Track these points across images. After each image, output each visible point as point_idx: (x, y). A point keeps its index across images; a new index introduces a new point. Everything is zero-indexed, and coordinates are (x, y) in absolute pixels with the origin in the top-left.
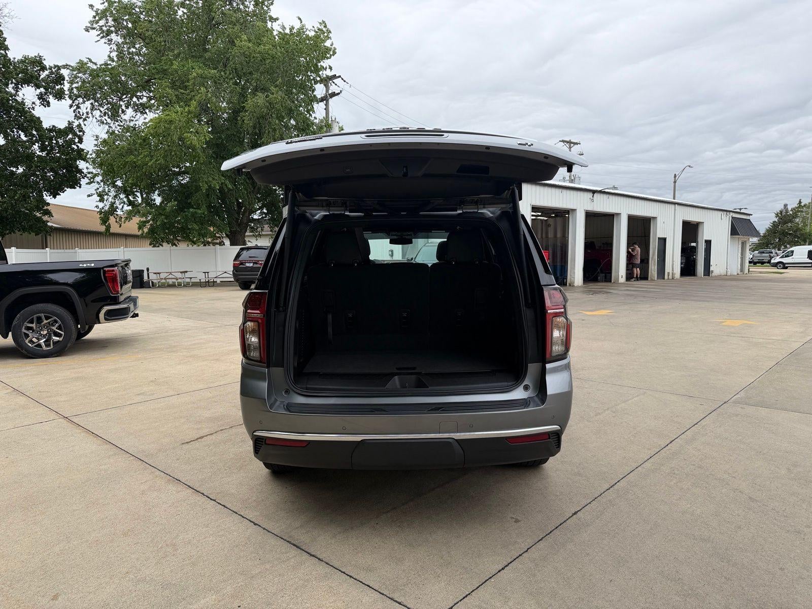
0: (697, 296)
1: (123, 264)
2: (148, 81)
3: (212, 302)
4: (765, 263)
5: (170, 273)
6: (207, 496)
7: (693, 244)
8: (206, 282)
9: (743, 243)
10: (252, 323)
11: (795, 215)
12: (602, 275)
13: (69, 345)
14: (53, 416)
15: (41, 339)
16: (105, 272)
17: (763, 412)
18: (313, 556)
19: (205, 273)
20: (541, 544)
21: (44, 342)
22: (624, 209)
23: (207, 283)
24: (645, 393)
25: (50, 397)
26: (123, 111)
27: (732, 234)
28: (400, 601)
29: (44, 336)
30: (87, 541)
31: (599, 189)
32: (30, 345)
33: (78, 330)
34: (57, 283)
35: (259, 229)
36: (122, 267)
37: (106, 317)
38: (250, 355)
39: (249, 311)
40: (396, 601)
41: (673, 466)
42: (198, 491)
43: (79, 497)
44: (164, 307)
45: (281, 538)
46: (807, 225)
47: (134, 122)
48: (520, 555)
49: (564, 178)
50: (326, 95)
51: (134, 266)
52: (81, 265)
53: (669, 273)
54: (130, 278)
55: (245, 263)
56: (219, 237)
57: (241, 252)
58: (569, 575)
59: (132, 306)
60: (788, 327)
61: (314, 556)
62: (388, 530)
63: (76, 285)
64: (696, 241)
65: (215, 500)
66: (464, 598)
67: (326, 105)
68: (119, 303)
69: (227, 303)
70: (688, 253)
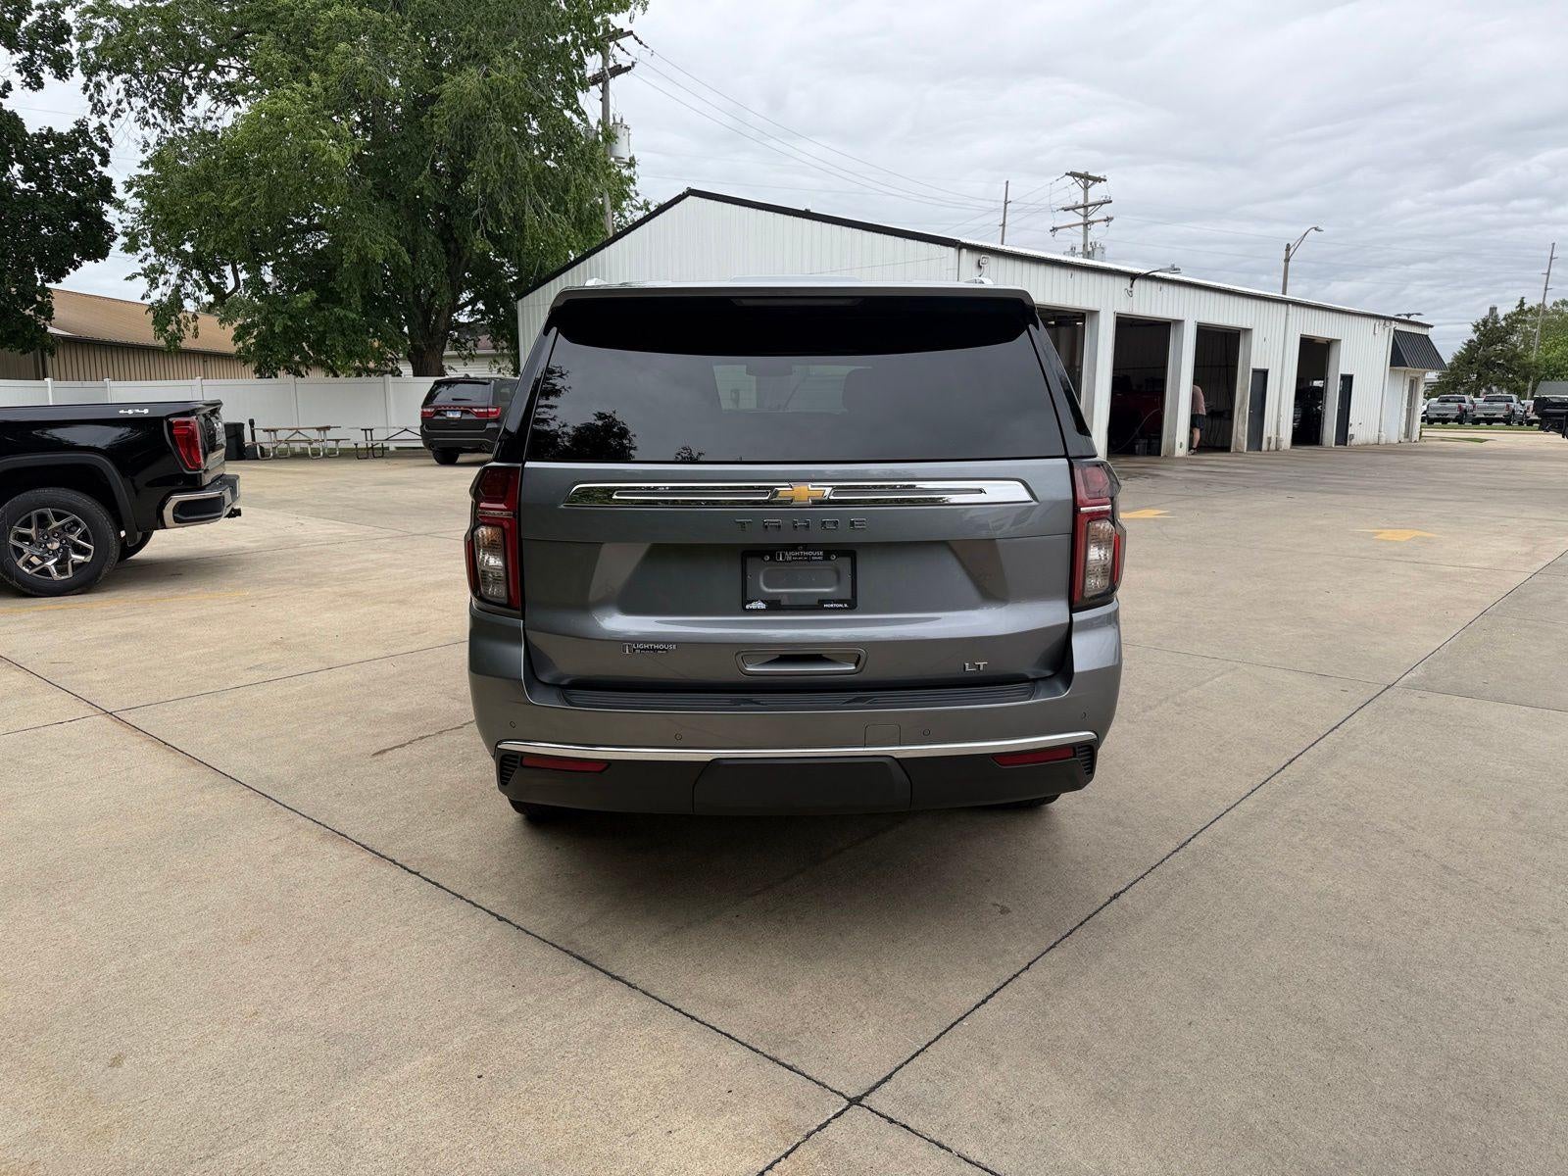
0: (1324, 483)
1: (207, 410)
2: (240, 36)
3: (381, 488)
4: (1449, 420)
5: (297, 429)
6: (401, 866)
7: (1317, 383)
8: (368, 449)
9: (1412, 382)
10: (489, 530)
11: (1510, 329)
12: (1142, 441)
13: (105, 571)
14: (83, 709)
15: (49, 559)
16: (170, 425)
17: (1461, 705)
18: (617, 978)
19: (365, 430)
20: (1054, 956)
21: (55, 564)
22: (1191, 312)
23: (370, 451)
24: (1236, 668)
25: (73, 673)
26: (191, 99)
27: (1392, 364)
28: (790, 1063)
29: (55, 553)
30: (170, 954)
31: (1144, 271)
32: (27, 570)
33: (123, 542)
34: (72, 447)
35: (470, 344)
36: (204, 415)
37: (178, 515)
38: (486, 593)
39: (483, 505)
40: (784, 1065)
41: (1296, 808)
42: (383, 857)
43: (147, 868)
44: (289, 498)
45: (552, 944)
46: (1532, 348)
47: (213, 122)
48: (1015, 976)
49: (1073, 249)
50: (604, 71)
51: (227, 415)
52: (122, 412)
53: (1270, 439)
54: (221, 439)
55: (446, 411)
56: (391, 360)
57: (436, 389)
58: (1110, 1013)
59: (227, 494)
60: (1500, 544)
61: (620, 980)
62: (759, 927)
63: (113, 452)
64: (1323, 376)
65: (417, 874)
66: (913, 1057)
67: (602, 91)
68: (202, 489)
69: (412, 490)
70: (1308, 401)
